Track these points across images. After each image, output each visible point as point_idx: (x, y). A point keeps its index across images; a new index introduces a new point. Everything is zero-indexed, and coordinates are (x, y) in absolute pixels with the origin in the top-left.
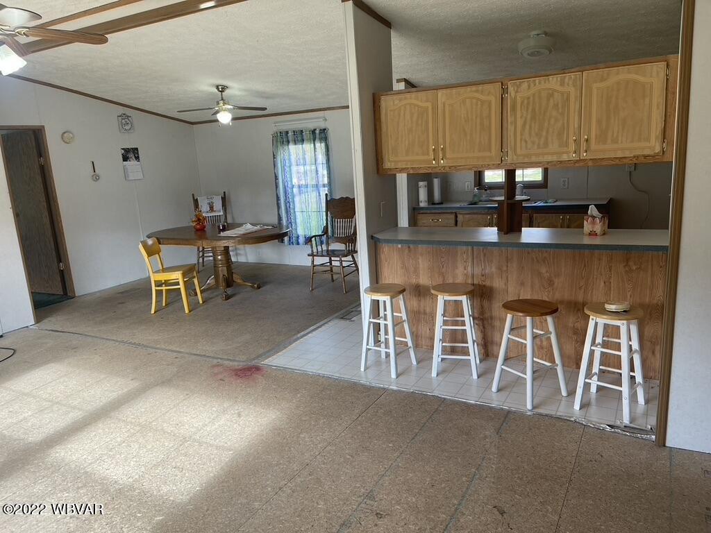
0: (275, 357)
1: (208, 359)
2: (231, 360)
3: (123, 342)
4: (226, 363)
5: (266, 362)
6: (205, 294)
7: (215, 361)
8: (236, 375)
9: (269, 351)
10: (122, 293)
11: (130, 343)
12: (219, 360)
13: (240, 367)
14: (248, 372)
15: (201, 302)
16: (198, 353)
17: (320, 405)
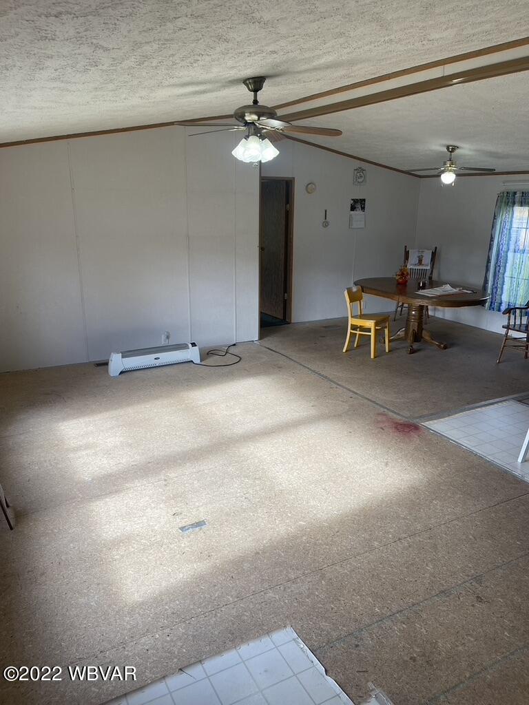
0: (435, 421)
1: (376, 406)
2: (395, 413)
3: (314, 371)
4: (390, 414)
5: (427, 424)
6: (393, 344)
7: (382, 410)
8: (396, 428)
9: (432, 414)
10: (325, 327)
11: (319, 374)
12: (385, 410)
13: (402, 421)
14: (407, 428)
15: (387, 351)
16: (370, 398)
17: (463, 480)
